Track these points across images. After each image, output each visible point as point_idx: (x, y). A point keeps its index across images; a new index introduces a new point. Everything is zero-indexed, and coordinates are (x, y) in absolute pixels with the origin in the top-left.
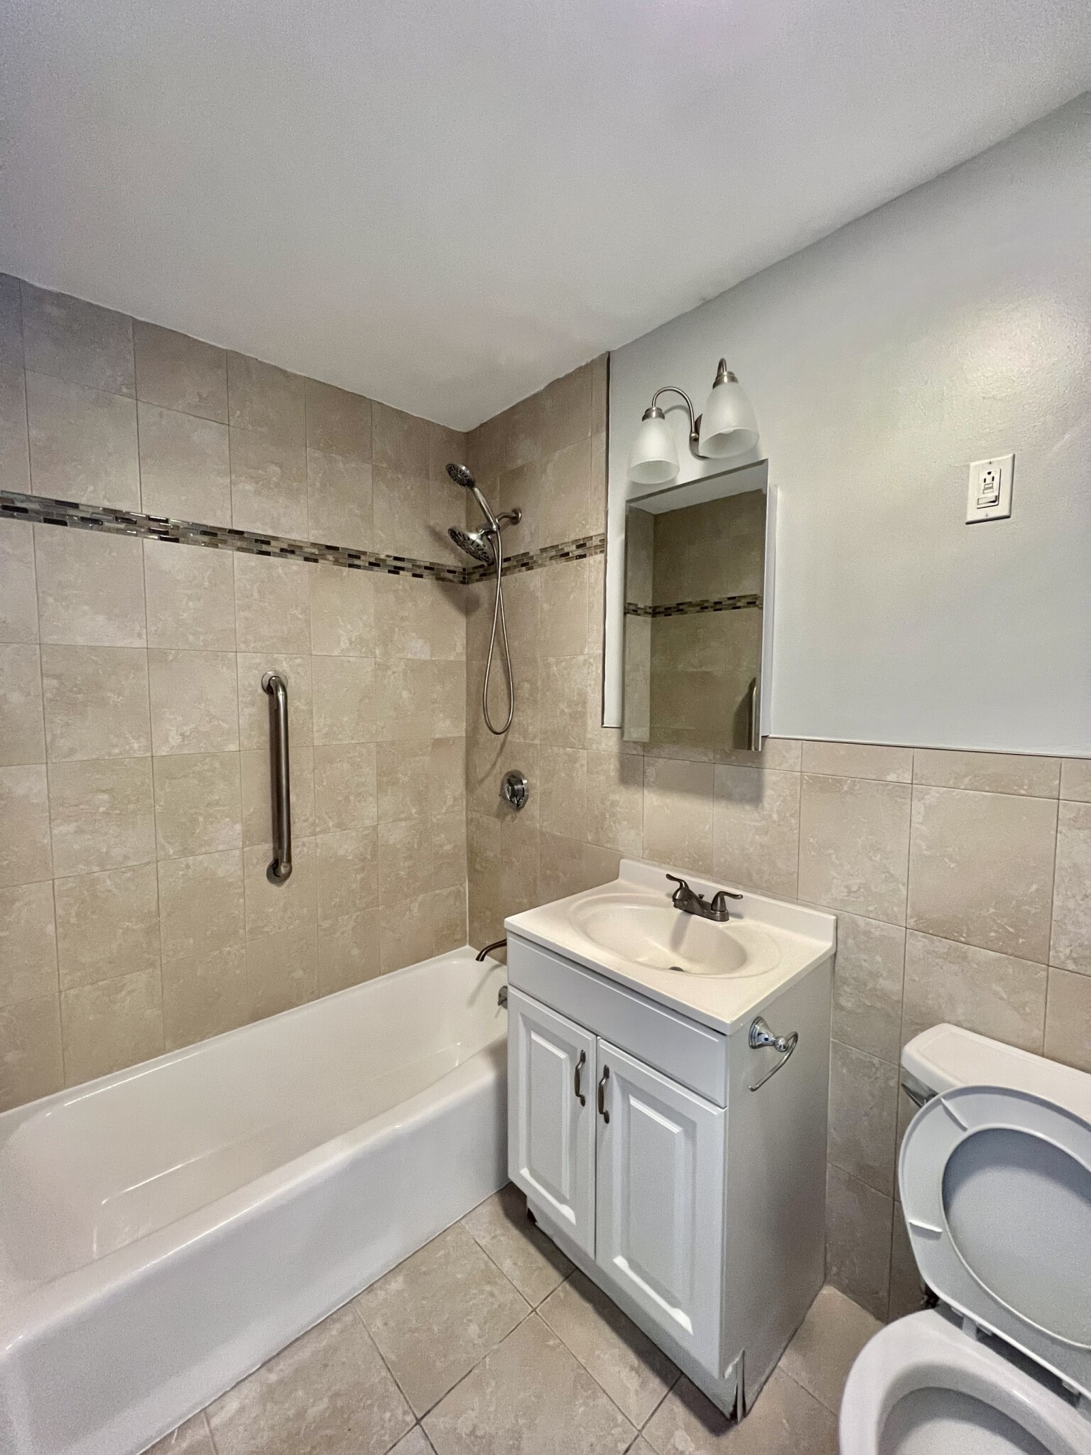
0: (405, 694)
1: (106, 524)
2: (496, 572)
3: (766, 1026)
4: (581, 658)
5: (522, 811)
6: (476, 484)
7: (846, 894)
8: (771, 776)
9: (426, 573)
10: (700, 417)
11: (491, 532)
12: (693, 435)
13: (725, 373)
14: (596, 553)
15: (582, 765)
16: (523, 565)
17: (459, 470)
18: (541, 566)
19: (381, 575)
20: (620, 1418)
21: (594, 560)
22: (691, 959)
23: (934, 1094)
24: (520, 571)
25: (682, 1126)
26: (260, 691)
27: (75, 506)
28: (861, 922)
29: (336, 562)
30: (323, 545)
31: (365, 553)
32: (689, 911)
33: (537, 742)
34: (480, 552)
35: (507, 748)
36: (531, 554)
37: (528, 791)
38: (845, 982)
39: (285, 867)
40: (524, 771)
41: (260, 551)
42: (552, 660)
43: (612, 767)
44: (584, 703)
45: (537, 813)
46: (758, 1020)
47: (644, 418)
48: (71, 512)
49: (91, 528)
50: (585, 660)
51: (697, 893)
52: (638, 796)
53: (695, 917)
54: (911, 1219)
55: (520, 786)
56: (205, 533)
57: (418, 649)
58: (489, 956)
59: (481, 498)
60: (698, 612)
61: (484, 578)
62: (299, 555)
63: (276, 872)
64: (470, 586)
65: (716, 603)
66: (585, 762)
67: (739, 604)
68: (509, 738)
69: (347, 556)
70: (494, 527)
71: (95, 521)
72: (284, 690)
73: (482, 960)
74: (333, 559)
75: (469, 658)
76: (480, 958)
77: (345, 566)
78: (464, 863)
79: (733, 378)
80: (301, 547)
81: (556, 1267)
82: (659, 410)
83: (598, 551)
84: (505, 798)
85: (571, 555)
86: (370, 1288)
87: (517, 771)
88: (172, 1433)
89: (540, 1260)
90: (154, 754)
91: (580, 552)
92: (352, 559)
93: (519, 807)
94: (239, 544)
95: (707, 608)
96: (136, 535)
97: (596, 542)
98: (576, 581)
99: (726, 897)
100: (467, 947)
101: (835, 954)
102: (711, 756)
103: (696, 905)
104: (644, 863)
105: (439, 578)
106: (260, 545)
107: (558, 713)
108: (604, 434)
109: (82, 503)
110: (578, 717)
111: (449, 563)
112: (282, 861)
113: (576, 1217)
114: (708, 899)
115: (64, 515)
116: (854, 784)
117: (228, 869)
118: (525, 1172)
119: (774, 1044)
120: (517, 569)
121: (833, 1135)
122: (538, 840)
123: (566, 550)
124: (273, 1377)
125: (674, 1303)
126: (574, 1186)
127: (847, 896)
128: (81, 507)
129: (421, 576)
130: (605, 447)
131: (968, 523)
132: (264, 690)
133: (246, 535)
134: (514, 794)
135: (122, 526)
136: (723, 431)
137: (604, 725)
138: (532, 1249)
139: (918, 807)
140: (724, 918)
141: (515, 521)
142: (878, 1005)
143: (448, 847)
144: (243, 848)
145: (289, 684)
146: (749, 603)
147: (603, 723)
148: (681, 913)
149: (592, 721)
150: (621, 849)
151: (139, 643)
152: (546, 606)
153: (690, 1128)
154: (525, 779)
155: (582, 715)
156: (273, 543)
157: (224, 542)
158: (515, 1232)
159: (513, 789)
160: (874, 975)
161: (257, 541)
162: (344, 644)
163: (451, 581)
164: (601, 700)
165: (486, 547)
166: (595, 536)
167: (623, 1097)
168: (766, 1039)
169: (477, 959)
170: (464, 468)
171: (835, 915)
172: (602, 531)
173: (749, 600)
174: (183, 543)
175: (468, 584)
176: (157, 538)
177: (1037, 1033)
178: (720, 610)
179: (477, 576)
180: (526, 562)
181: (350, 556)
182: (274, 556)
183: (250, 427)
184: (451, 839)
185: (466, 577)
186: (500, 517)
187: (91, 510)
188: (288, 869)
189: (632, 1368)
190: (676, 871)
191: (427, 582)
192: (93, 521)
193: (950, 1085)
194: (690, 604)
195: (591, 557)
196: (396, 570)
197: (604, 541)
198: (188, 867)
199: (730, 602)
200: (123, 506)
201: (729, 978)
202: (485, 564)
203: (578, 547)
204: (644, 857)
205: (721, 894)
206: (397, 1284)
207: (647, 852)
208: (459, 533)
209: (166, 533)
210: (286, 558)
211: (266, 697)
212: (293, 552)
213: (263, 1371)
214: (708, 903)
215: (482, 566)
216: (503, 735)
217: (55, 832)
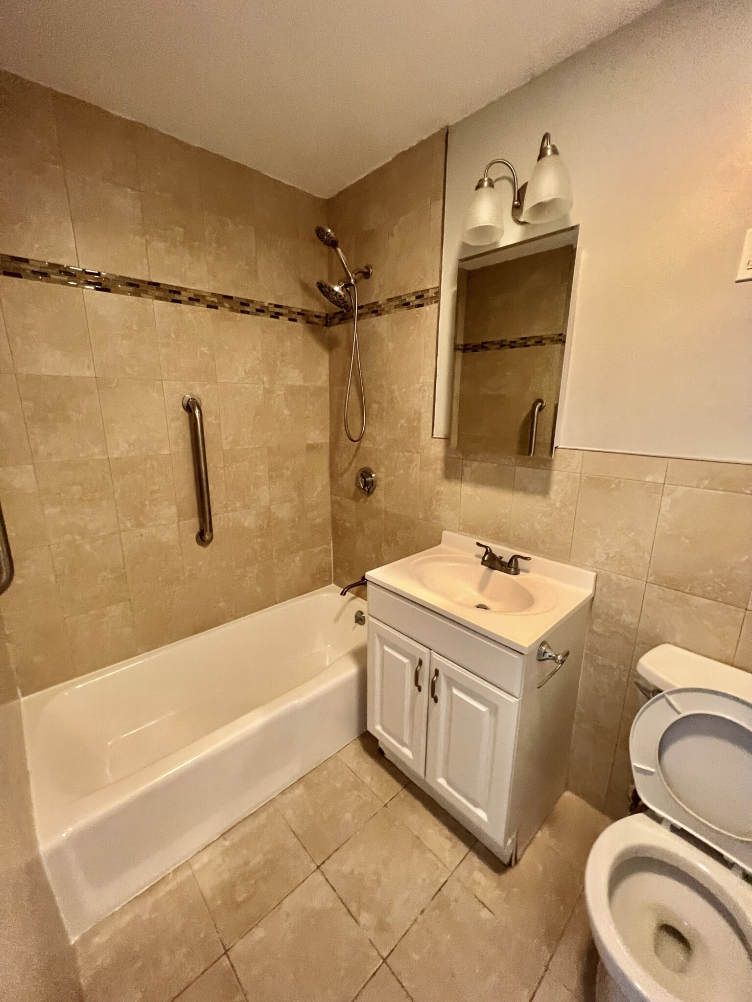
0: (286, 412)
1: (53, 276)
2: (353, 317)
3: (549, 647)
4: (417, 386)
5: (371, 497)
6: (339, 245)
7: (605, 559)
8: (559, 475)
9: (299, 318)
10: (525, 186)
11: (350, 285)
12: (516, 203)
13: (549, 146)
14: (432, 303)
15: (416, 465)
16: (373, 312)
17: (325, 232)
18: (388, 312)
19: (266, 319)
20: (440, 865)
21: (429, 309)
22: (491, 598)
23: (660, 691)
24: (371, 317)
25: (488, 707)
26: (182, 409)
27: (26, 261)
28: (614, 577)
29: (232, 309)
30: (221, 295)
31: (252, 301)
32: (492, 568)
33: (382, 447)
34: (341, 302)
35: (360, 450)
36: (380, 303)
37: (376, 482)
38: (599, 616)
39: (208, 535)
40: (373, 469)
41: (173, 300)
42: (395, 387)
43: (439, 467)
44: (419, 420)
45: (382, 498)
46: (543, 643)
47: (478, 187)
48: (24, 266)
49: (41, 280)
50: (421, 388)
51: (498, 555)
52: (458, 487)
53: (496, 571)
54: (635, 763)
55: (370, 479)
56: (130, 285)
57: (294, 377)
58: (350, 592)
59: (342, 255)
60: (498, 349)
61: (342, 322)
62: (203, 303)
63: (203, 536)
64: (331, 328)
65: (512, 342)
66: (419, 463)
67: (529, 343)
68: (362, 445)
69: (239, 303)
70: (352, 281)
71: (45, 275)
72: (200, 409)
73: (344, 595)
74: (229, 307)
75: (331, 384)
76: (343, 594)
77: (238, 312)
78: (330, 530)
79: (555, 152)
80: (204, 297)
81: (398, 780)
82: (490, 180)
83: (433, 301)
84: (359, 487)
85: (411, 304)
86: (283, 793)
87: (367, 468)
88: (169, 874)
89: (388, 777)
90: (110, 457)
91: (418, 302)
92: (243, 306)
93: (369, 493)
94: (157, 294)
95: (505, 345)
96: (76, 286)
97: (432, 293)
98: (415, 326)
99: (519, 559)
100: (333, 585)
101: (593, 598)
102: (513, 460)
103: (497, 564)
104: (460, 534)
105: (308, 322)
106: (173, 294)
107: (399, 427)
108: (441, 200)
109: (31, 258)
110: (414, 430)
111: (316, 310)
112: (206, 531)
113: (413, 755)
114: (506, 559)
115: (19, 269)
116: (620, 483)
117: (169, 536)
118: (379, 728)
119: (555, 659)
120: (369, 315)
121: (579, 707)
122: (383, 517)
123: (408, 300)
124: (227, 843)
125: (476, 805)
126: (412, 738)
127: (606, 560)
128: (31, 262)
129: (295, 320)
130: (441, 213)
131: (737, 282)
132: (184, 408)
133: (161, 286)
134: (366, 484)
135: (66, 278)
136: (543, 200)
137: (434, 436)
138: (382, 770)
139: (667, 501)
140: (516, 573)
141: (367, 275)
142: (621, 631)
143: (319, 520)
144: (179, 522)
145: (202, 404)
146: (536, 342)
147: (433, 435)
148: (486, 569)
149: (425, 434)
150: (443, 524)
151: (89, 373)
152: (391, 345)
153: (494, 710)
154: (373, 474)
155: (418, 429)
156: (183, 293)
157: (146, 292)
158: (370, 760)
159: (365, 481)
160: (619, 612)
161: (170, 291)
162: (242, 374)
163: (317, 324)
164: (432, 418)
165: (347, 297)
166: (431, 289)
167: (447, 689)
168: (550, 656)
169: (341, 594)
170: (329, 231)
171: (595, 572)
172: (436, 285)
173: (537, 340)
174: (114, 293)
175: (330, 326)
176: (93, 288)
177: (730, 652)
178: (514, 347)
179: (336, 320)
180: (375, 310)
181: (242, 304)
182: (184, 304)
183: (157, 193)
184: (322, 515)
185: (329, 320)
186: (356, 272)
187: (39, 265)
188: (211, 536)
189: (447, 838)
190: (483, 540)
191: (300, 325)
192: (42, 274)
193: (672, 686)
194: (492, 343)
195: (427, 306)
196: (276, 316)
197: (438, 294)
198: (141, 535)
199: (522, 341)
200: (65, 262)
201: (525, 615)
202: (345, 311)
203: (417, 298)
204: (460, 530)
205: (515, 557)
206: (299, 790)
207: (462, 526)
208: (326, 286)
209: (100, 284)
210: (194, 305)
211: (186, 414)
212: (198, 300)
213: (221, 839)
214: (505, 563)
215: (343, 312)
216: (357, 443)
217: (47, 512)
